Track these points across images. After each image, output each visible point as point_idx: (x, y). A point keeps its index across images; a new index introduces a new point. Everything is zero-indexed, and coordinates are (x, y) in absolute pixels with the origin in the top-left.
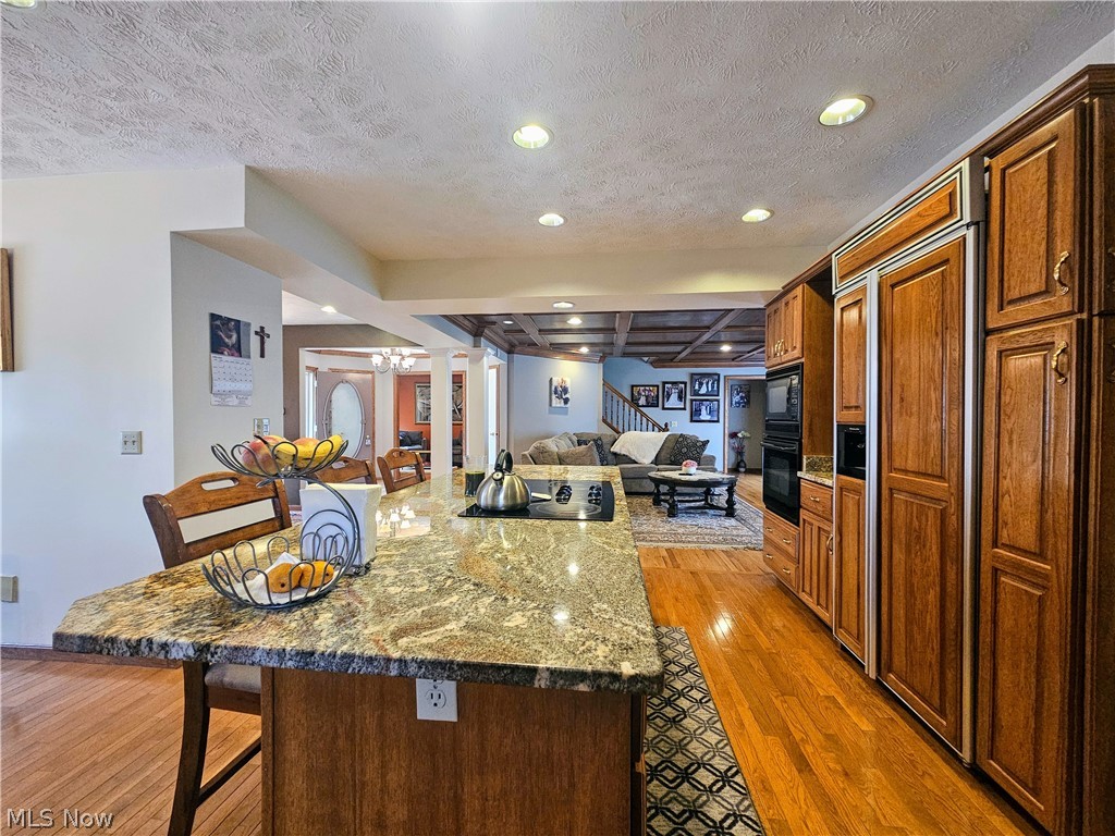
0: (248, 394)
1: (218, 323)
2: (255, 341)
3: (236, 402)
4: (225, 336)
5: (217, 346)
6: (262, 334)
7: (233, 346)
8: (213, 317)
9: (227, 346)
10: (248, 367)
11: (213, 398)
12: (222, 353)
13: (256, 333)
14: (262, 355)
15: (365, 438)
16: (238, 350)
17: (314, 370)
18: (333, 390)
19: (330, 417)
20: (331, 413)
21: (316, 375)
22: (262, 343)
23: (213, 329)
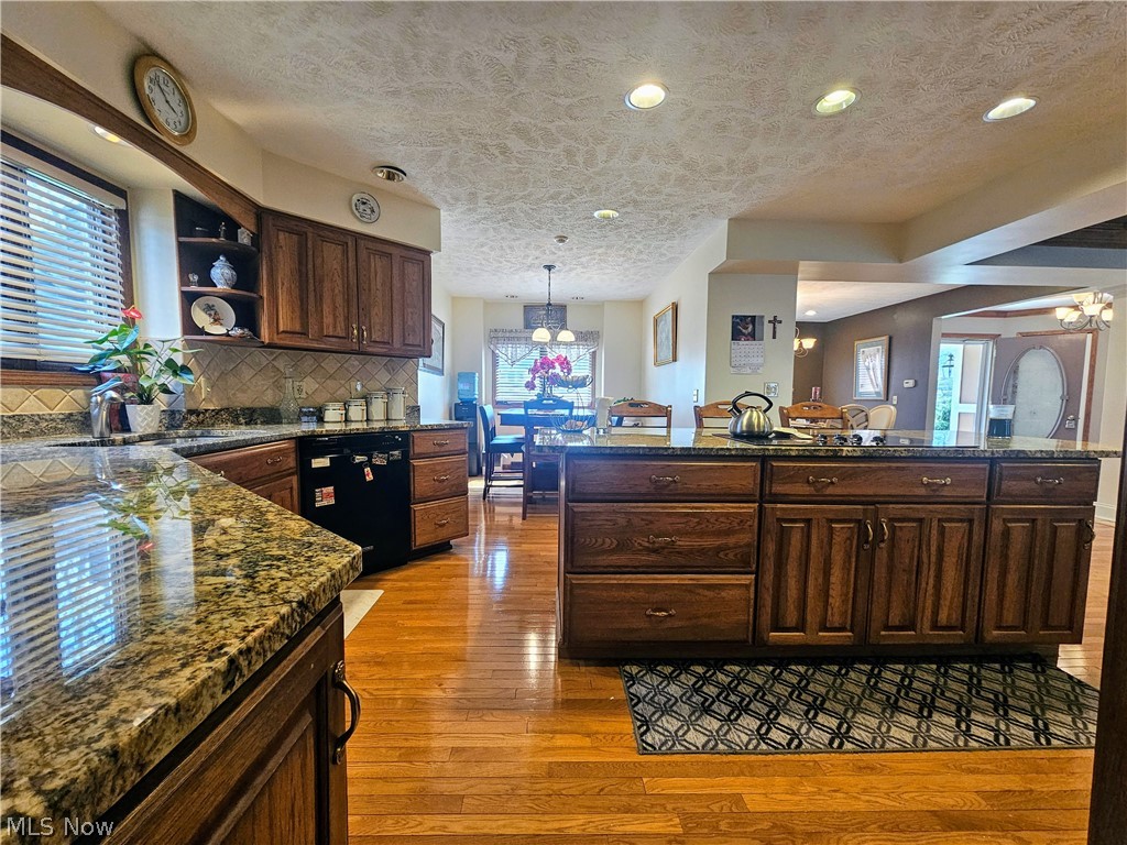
0: (759, 366)
1: (738, 320)
2: (768, 328)
3: (749, 371)
4: (744, 328)
5: (736, 336)
6: (775, 321)
7: (749, 334)
8: (734, 317)
9: (744, 334)
10: (760, 347)
11: (732, 369)
12: (740, 340)
13: (770, 322)
14: (774, 337)
15: (1065, 420)
16: (752, 336)
17: (995, 337)
18: (1018, 359)
19: (1014, 393)
20: (1015, 386)
21: (996, 343)
22: (774, 328)
23: (734, 326)
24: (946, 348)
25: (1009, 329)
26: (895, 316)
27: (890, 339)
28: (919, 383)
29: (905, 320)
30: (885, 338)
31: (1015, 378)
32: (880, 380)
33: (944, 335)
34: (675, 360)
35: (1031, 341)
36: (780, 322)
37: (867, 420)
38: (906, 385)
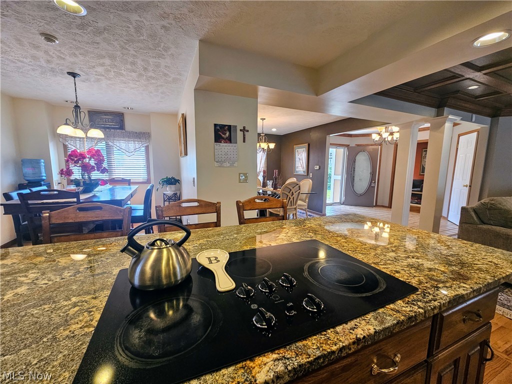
0: (235, 162)
1: (218, 128)
2: (240, 135)
3: (228, 165)
4: (223, 133)
5: (218, 139)
6: (244, 130)
7: (227, 138)
8: (215, 125)
9: (223, 138)
10: (235, 148)
11: (216, 163)
12: (221, 142)
13: (241, 130)
14: (244, 141)
15: (371, 182)
16: (229, 140)
17: (347, 146)
18: (356, 156)
19: (354, 171)
20: (354, 168)
21: (348, 149)
22: (244, 135)
23: (216, 131)
24: (332, 151)
25: (353, 142)
26: (311, 134)
27: (309, 145)
28: (321, 167)
29: (314, 136)
30: (307, 145)
31: (355, 164)
32: (305, 165)
33: (331, 144)
34: (186, 154)
35: (360, 148)
36: (248, 131)
37: (300, 189)
38: (316, 168)
